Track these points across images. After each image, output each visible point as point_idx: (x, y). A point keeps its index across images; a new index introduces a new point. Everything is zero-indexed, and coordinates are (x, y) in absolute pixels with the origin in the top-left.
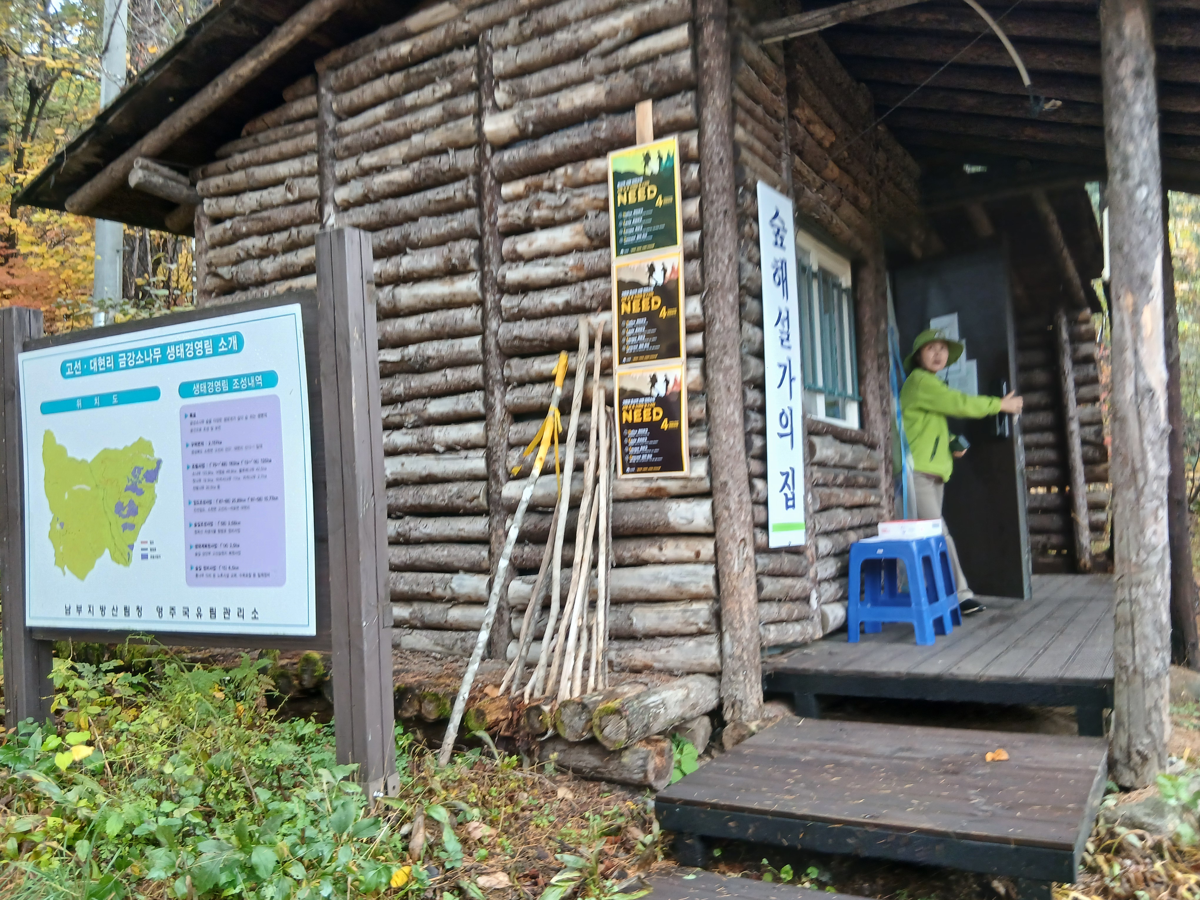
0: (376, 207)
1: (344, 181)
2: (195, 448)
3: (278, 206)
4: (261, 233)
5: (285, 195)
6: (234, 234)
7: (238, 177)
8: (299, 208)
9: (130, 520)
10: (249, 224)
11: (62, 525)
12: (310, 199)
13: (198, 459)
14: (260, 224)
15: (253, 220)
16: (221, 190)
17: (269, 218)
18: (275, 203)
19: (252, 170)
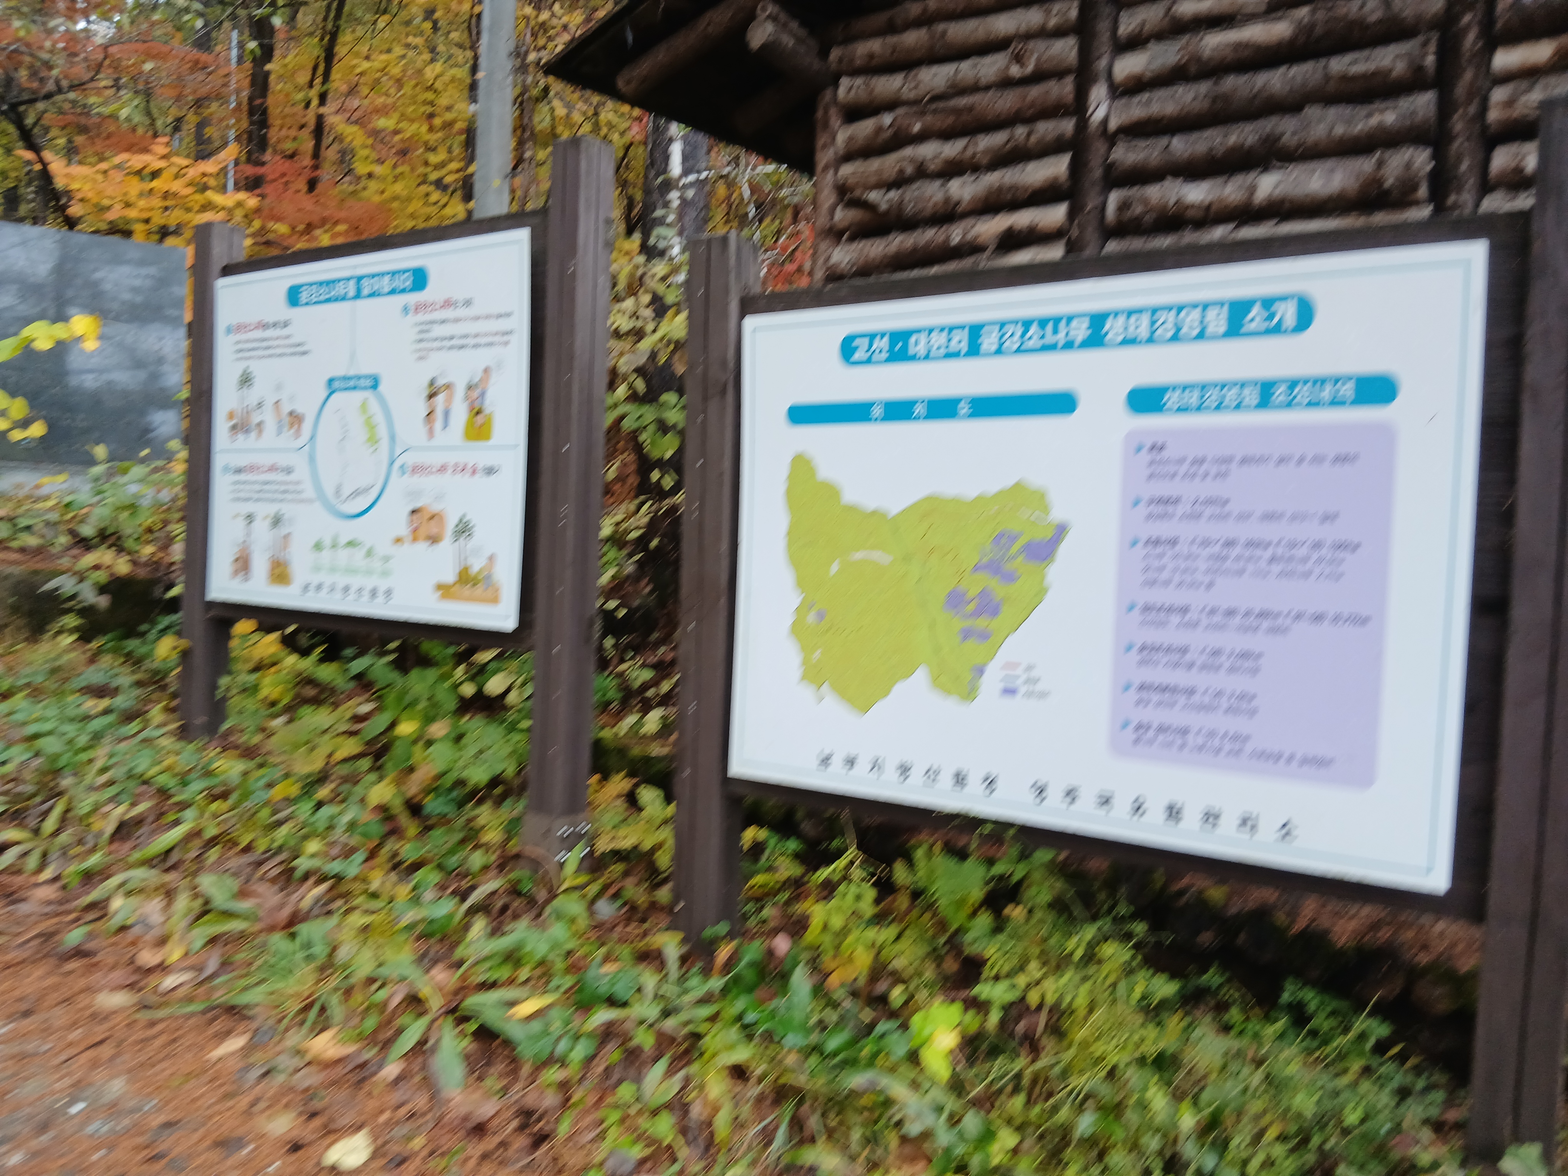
0: (1204, 87)
1: (1135, 43)
2: (1160, 509)
3: (987, 88)
4: (947, 135)
5: (1007, 68)
6: (896, 134)
7: (913, 38)
8: (1035, 92)
9: (981, 623)
10: (929, 118)
11: (821, 616)
12: (1059, 74)
13: (1164, 529)
14: (950, 120)
15: (935, 112)
16: (874, 62)
17: (970, 109)
18: (984, 81)
19: (940, 27)
